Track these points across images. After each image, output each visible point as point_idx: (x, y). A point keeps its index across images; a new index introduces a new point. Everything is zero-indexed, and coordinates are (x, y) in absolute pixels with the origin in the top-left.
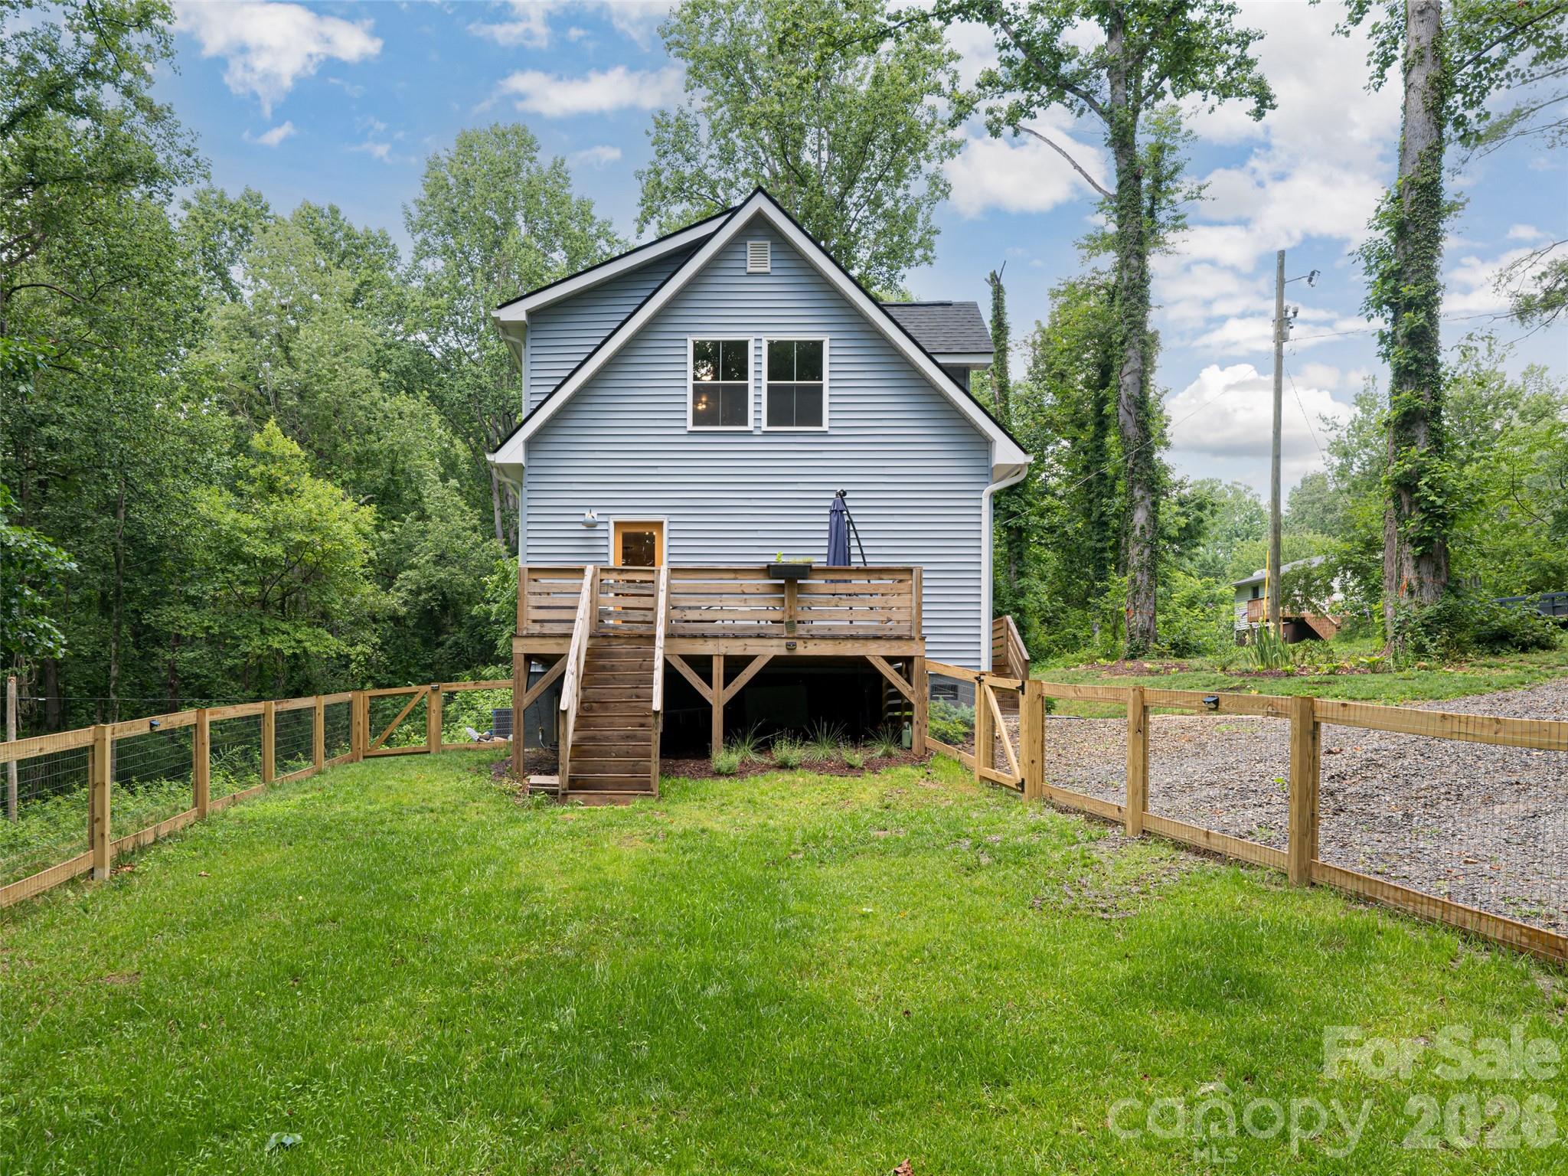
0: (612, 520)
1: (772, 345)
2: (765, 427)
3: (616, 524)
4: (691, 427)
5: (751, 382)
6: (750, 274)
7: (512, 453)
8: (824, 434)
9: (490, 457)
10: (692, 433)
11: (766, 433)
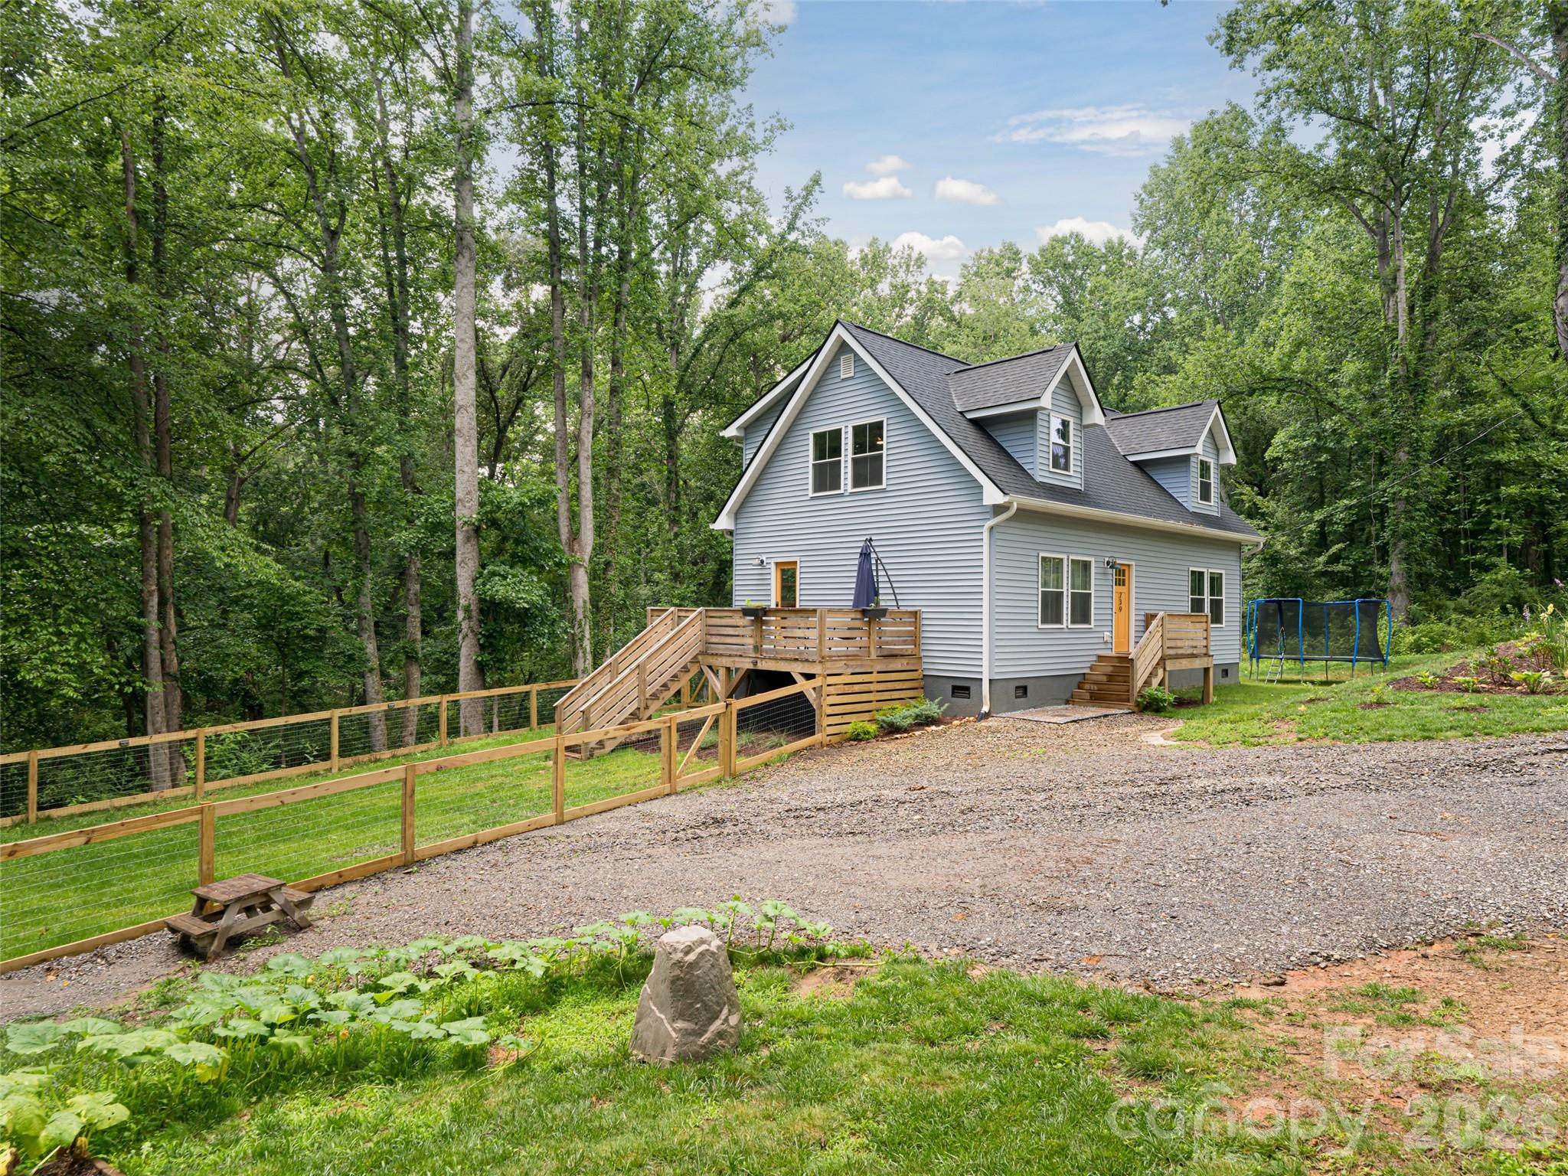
0: (773, 561)
1: (855, 428)
2: (850, 490)
3: (777, 564)
4: (811, 495)
5: (842, 458)
6: (844, 380)
7: (723, 523)
8: (884, 491)
9: (712, 526)
10: (813, 498)
11: (852, 494)
